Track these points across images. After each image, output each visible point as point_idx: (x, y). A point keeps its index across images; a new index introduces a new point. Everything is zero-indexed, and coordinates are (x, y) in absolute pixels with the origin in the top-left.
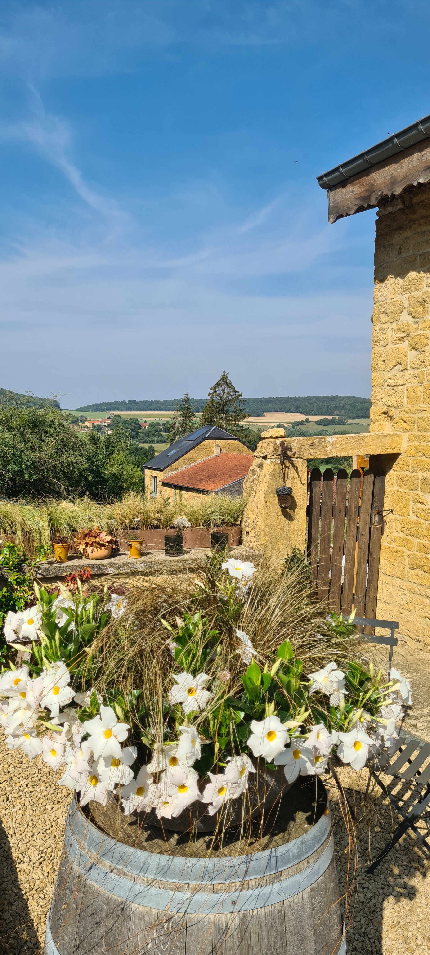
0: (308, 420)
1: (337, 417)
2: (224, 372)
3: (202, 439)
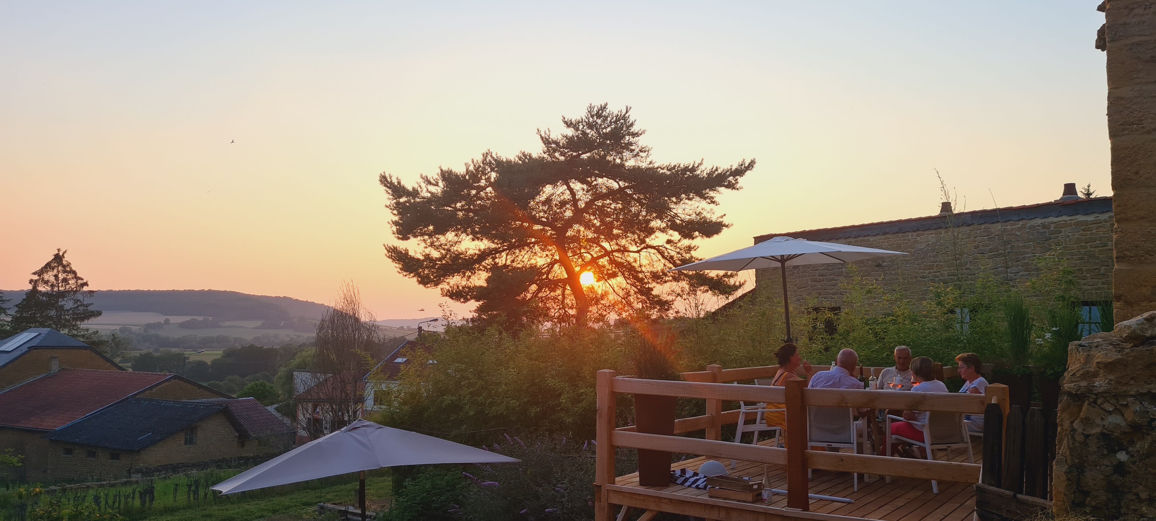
0: (167, 322)
1: (211, 319)
2: (59, 250)
3: (27, 349)
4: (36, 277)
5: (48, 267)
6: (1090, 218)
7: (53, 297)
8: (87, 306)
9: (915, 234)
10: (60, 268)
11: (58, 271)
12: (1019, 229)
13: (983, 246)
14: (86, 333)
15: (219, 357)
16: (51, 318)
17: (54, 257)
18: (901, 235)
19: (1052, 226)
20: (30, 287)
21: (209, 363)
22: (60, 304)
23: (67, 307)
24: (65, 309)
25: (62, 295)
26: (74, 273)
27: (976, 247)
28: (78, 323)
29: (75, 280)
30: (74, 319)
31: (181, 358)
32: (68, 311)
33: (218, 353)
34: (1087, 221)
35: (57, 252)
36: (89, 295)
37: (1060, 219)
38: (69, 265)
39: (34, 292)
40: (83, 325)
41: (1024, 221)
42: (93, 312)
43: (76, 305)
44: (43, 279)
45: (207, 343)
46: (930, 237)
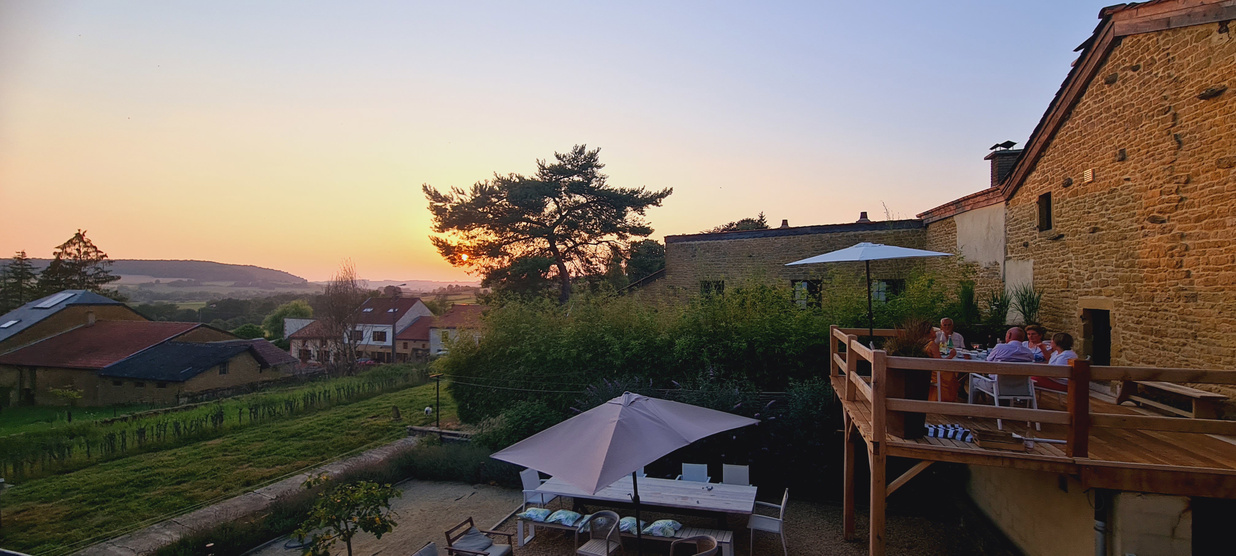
0: (158, 282)
1: (193, 280)
2: (79, 230)
3: (65, 306)
4: (60, 250)
5: (70, 242)
6: (883, 232)
7: (77, 266)
8: (106, 272)
9: (774, 238)
10: (81, 244)
11: (80, 246)
12: (840, 237)
13: (817, 246)
14: (107, 292)
15: (204, 306)
16: (75, 281)
17: (75, 235)
18: (764, 238)
19: (860, 236)
20: (54, 257)
21: (197, 310)
22: (82, 270)
23: (89, 273)
24: (87, 274)
25: (84, 263)
26: (95, 247)
27: (813, 247)
28: (100, 285)
29: (96, 253)
30: (96, 282)
31: (172, 307)
32: (90, 276)
33: (203, 304)
34: (881, 234)
35: (78, 232)
36: (108, 264)
37: (865, 232)
38: (89, 241)
39: (57, 263)
40: (103, 286)
41: (843, 233)
42: (113, 277)
43: (96, 272)
44: (66, 252)
45: (191, 297)
46: (783, 240)
